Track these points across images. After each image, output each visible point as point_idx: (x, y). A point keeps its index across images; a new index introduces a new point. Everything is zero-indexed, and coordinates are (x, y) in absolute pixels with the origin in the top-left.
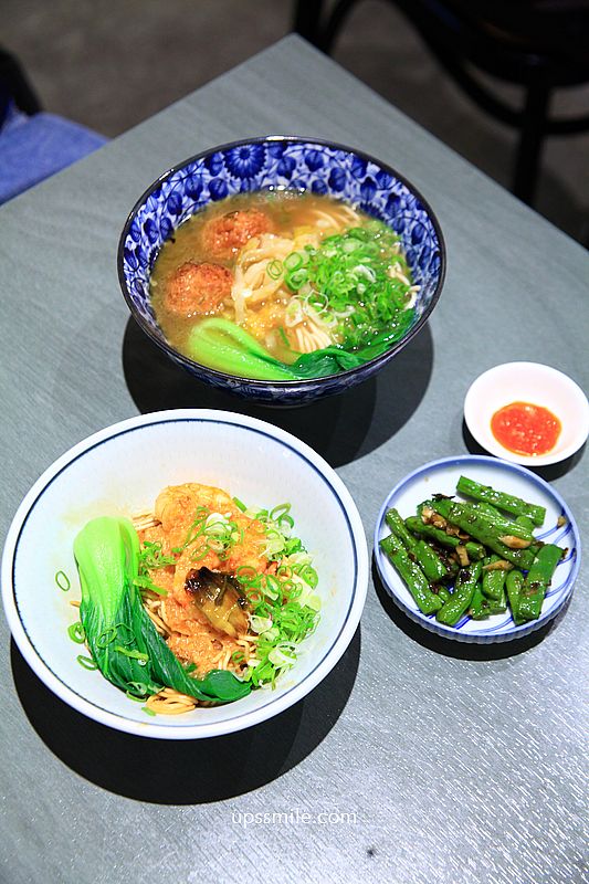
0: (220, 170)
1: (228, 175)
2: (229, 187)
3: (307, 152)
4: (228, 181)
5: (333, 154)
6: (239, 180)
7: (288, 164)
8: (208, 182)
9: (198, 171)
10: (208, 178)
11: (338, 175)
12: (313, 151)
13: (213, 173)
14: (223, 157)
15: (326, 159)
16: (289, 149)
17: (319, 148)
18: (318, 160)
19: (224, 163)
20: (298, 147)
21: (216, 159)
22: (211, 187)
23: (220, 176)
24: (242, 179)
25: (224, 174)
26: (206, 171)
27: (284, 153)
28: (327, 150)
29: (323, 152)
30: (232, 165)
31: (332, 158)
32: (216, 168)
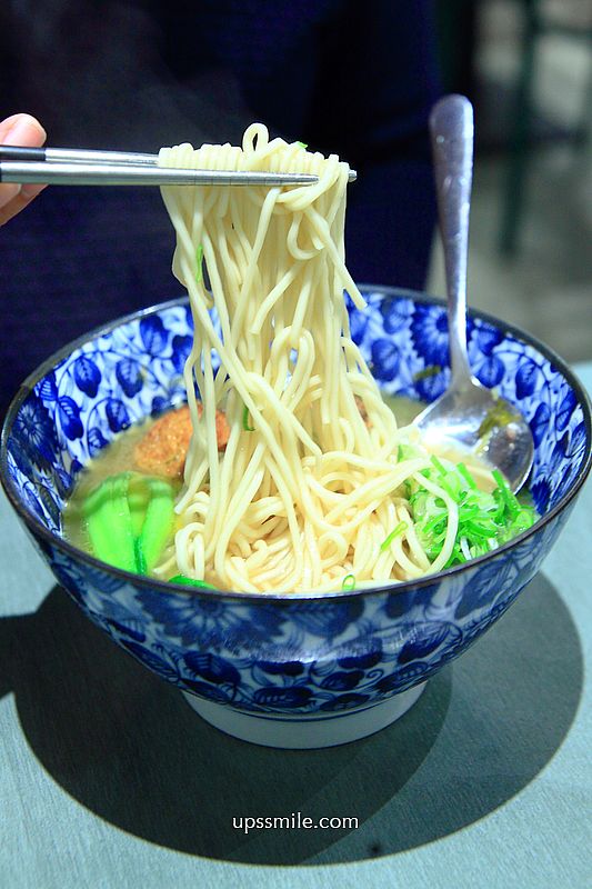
0: (401, 328)
1: (410, 344)
2: (403, 365)
3: (524, 360)
4: (405, 354)
5: (551, 376)
6: (421, 361)
7: (494, 371)
8: (375, 337)
10: (376, 331)
11: (543, 418)
12: (532, 361)
13: (387, 327)
14: (412, 310)
15: (540, 382)
16: (505, 345)
17: (539, 359)
18: (530, 381)
19: (410, 321)
20: (517, 347)
21: (400, 308)
22: (376, 348)
23: (396, 338)
24: (426, 364)
25: (403, 338)
26: (378, 318)
27: (496, 349)
28: (547, 368)
29: (541, 368)
30: (421, 331)
31: (547, 383)
32: (395, 321)
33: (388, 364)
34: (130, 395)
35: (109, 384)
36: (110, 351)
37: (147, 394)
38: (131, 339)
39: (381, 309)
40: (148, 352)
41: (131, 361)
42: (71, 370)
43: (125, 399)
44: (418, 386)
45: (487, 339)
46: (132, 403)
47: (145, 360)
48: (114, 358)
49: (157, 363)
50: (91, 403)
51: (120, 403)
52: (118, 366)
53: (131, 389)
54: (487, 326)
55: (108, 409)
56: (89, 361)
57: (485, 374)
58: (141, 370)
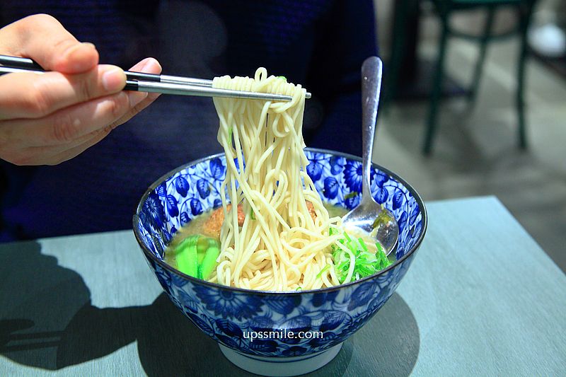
0: (339, 172)
1: (343, 180)
2: (340, 191)
3: (397, 190)
4: (341, 185)
5: (409, 198)
6: (348, 189)
7: (383, 195)
8: (326, 176)
9: (323, 162)
10: (327, 173)
11: (404, 219)
12: (401, 191)
13: (333, 171)
14: (345, 163)
15: (404, 201)
16: (389, 182)
17: (405, 189)
18: (400, 200)
19: (344, 168)
20: (394, 184)
21: (340, 162)
22: (327, 181)
23: (337, 177)
24: (351, 191)
25: (340, 177)
26: (328, 166)
27: (385, 184)
28: (408, 194)
29: (405, 194)
30: (349, 173)
31: (407, 201)
32: (337, 168)
33: (332, 190)
34: (203, 198)
35: (193, 191)
36: (194, 174)
37: (212, 198)
38: (206, 170)
39: (330, 162)
40: (214, 177)
41: (205, 180)
42: (174, 182)
43: (200, 199)
44: (347, 202)
45: (381, 179)
46: (204, 202)
47: (212, 180)
48: (196, 178)
49: (218, 182)
50: (184, 200)
51: (198, 201)
52: (198, 182)
53: (204, 194)
54: (381, 172)
55: (192, 203)
56: (183, 178)
57: (379, 197)
58: (209, 185)
